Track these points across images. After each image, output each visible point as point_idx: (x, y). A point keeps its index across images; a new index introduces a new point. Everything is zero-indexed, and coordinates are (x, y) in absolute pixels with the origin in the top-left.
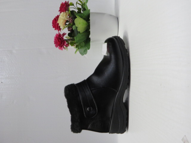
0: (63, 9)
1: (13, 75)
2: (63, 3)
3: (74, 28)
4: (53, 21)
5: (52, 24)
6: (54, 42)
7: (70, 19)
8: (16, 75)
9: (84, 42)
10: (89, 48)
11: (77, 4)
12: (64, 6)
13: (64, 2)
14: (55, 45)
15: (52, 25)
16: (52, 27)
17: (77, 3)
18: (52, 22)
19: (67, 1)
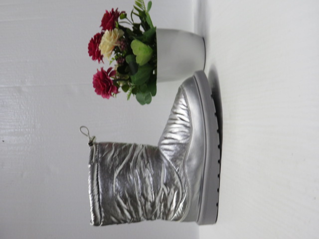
0: (108, 24)
1: (22, 130)
3: (128, 59)
4: (89, 44)
7: (122, 43)
8: (27, 130)
9: (146, 83)
10: (154, 94)
11: (133, 15)
12: (110, 18)
13: (110, 11)
14: (95, 89)
15: (89, 52)
16: (88, 54)
17: (132, 12)
18: (88, 46)
19: (115, 10)
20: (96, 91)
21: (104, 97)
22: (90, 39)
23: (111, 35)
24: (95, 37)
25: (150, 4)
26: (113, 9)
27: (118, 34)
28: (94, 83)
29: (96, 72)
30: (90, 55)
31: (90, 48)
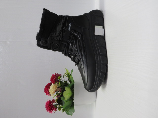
0: (53, 80)
2: (53, 74)
3: (62, 98)
4: (45, 88)
5: (44, 91)
6: (45, 107)
11: (64, 76)
12: (54, 78)
14: (46, 109)
19: (57, 74)
20: (46, 110)
21: (50, 113)
22: (46, 86)
23: (54, 86)
24: (48, 84)
25: (72, 71)
26: (56, 73)
27: (57, 86)
28: (46, 106)
29: (47, 101)
30: (45, 93)
31: (45, 90)
